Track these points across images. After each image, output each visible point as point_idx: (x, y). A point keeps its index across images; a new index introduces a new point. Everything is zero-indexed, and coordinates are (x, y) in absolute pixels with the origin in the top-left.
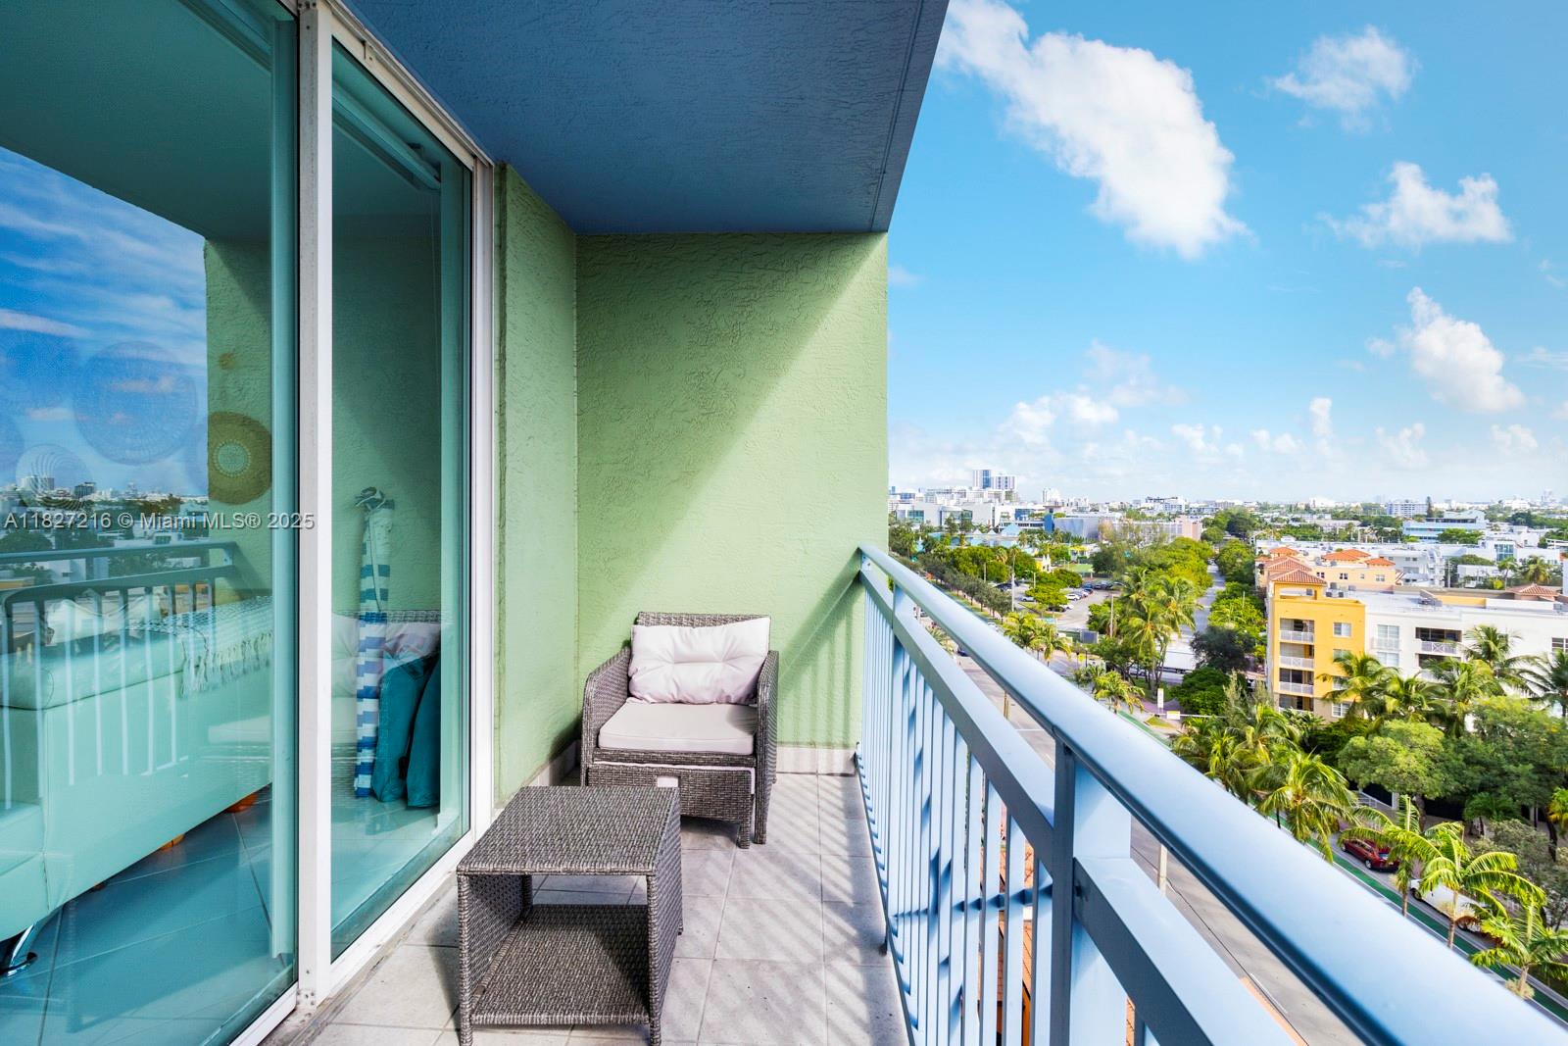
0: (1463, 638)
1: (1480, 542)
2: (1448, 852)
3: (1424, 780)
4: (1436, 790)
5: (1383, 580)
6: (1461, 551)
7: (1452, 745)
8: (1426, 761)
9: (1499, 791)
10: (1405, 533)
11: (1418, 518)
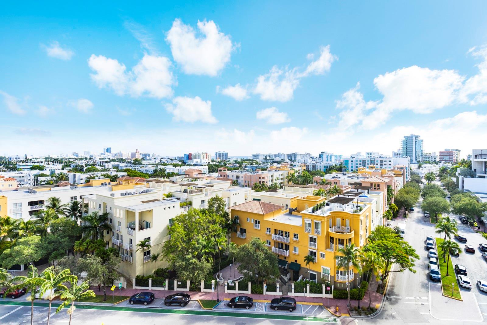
0: (45, 202)
1: (45, 169)
2: (49, 278)
3: (35, 256)
4: (39, 257)
5: (12, 186)
6: (39, 172)
7: (44, 240)
8: (35, 249)
9: (59, 249)
10: (18, 167)
11: (23, 162)
